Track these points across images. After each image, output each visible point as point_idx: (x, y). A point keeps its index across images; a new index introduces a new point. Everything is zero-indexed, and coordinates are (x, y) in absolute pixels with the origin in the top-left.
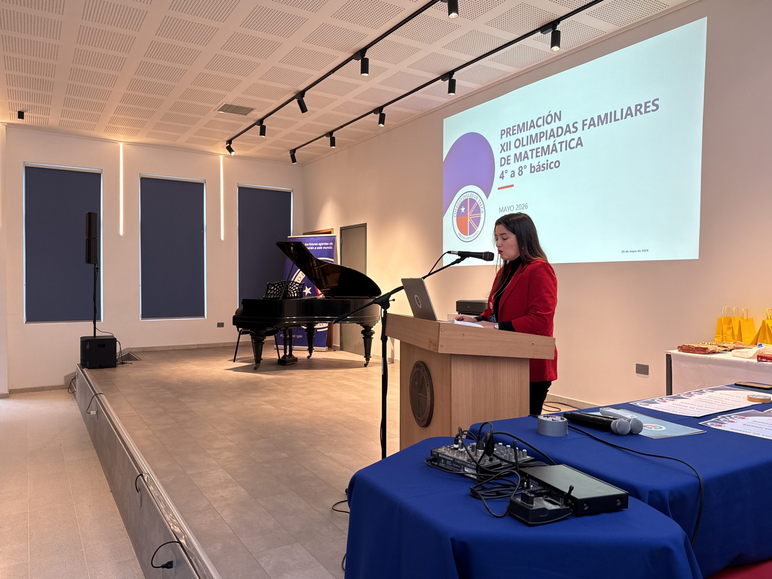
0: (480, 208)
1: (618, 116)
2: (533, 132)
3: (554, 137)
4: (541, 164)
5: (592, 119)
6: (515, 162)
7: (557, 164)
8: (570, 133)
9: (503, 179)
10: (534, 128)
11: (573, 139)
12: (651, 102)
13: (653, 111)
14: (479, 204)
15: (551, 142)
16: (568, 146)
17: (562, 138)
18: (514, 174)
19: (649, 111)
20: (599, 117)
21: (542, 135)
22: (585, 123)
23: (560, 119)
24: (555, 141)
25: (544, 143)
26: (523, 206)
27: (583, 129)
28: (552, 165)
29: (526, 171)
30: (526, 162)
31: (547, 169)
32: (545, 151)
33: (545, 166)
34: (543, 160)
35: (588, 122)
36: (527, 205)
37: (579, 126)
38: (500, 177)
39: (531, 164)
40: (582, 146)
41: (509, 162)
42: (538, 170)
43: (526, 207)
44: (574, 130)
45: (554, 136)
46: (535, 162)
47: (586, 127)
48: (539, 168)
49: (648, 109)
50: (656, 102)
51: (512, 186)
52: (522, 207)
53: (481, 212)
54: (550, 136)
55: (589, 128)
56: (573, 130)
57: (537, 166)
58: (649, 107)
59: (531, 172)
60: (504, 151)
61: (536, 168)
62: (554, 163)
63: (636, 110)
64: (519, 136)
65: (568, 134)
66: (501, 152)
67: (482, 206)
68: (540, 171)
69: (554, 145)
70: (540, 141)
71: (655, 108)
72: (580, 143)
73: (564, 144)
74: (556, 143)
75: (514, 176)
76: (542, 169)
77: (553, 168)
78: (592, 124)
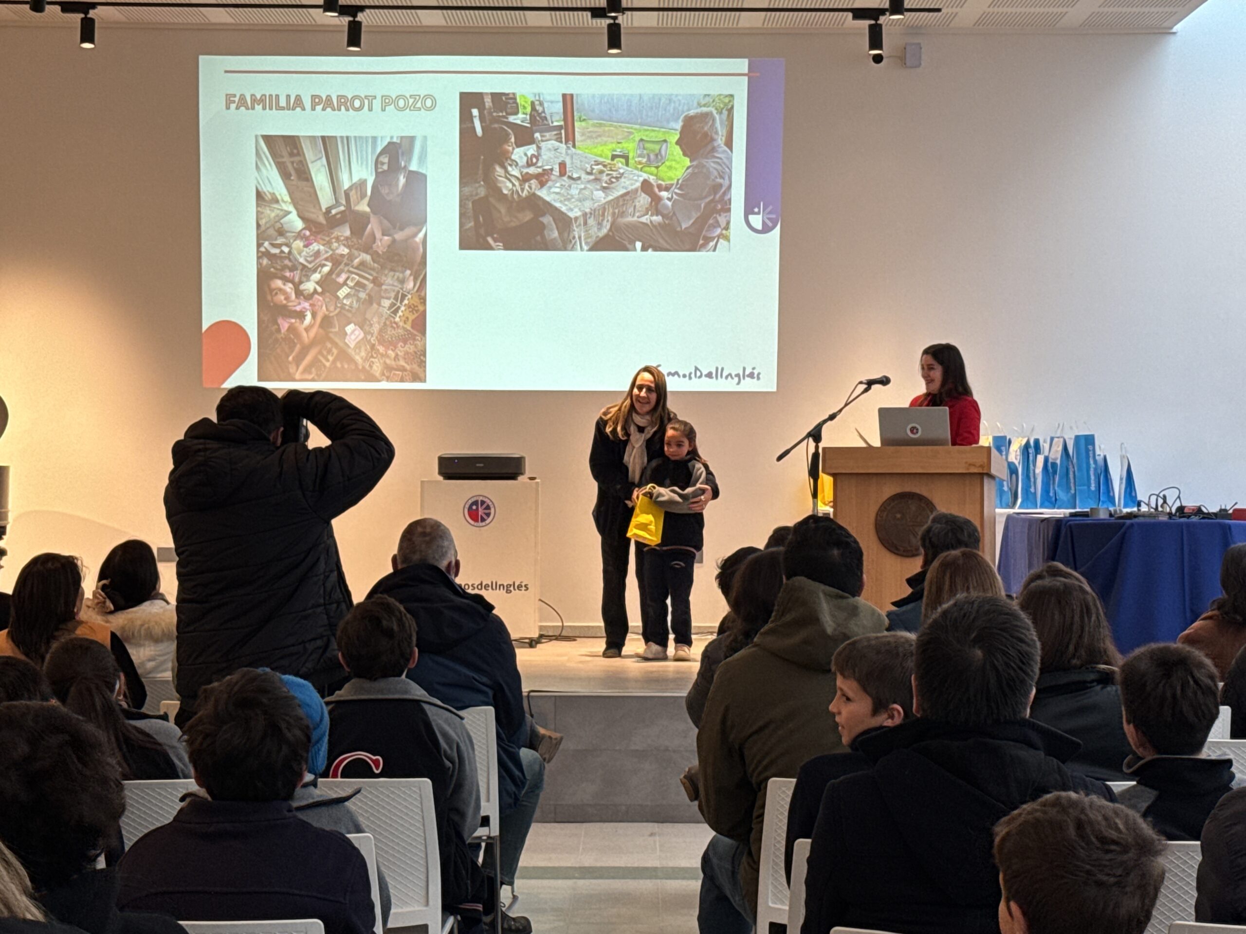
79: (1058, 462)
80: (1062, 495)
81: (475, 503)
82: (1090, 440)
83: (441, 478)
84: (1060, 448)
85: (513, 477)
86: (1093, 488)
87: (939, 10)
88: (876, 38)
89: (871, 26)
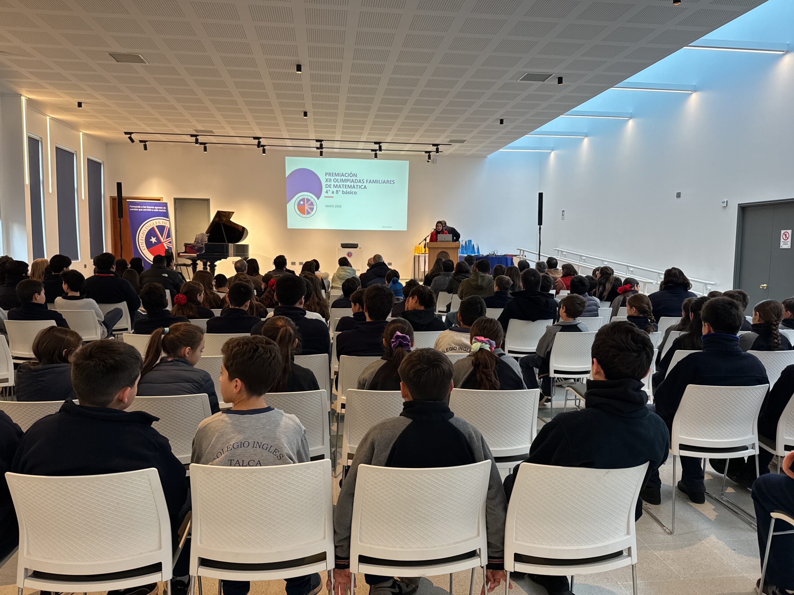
0: (314, 204)
1: (380, 182)
2: (344, 178)
4: (348, 191)
5: (370, 180)
6: (334, 188)
7: (355, 193)
9: (327, 193)
10: (344, 176)
11: (363, 185)
12: (392, 181)
14: (313, 202)
15: (352, 184)
16: (360, 187)
17: (357, 184)
20: (373, 180)
21: (348, 180)
22: (368, 181)
23: (356, 176)
25: (348, 183)
28: (353, 193)
29: (340, 193)
30: (341, 189)
31: (350, 194)
32: (350, 187)
33: (350, 192)
36: (340, 206)
37: (365, 181)
39: (343, 191)
40: (366, 188)
41: (330, 187)
45: (353, 182)
46: (345, 190)
47: (368, 183)
48: (347, 193)
50: (394, 181)
51: (333, 197)
52: (338, 207)
54: (352, 182)
56: (362, 182)
59: (343, 193)
60: (328, 182)
61: (345, 192)
63: (387, 182)
64: (337, 178)
65: (360, 183)
66: (326, 182)
67: (315, 202)
73: (358, 187)
74: (355, 185)
75: (333, 193)
78: (370, 182)
79: (464, 245)
80: (465, 252)
81: (349, 253)
82: (470, 241)
83: (341, 248)
84: (465, 243)
85: (356, 248)
86: (471, 250)
87: (442, 152)
88: (429, 157)
89: (428, 155)
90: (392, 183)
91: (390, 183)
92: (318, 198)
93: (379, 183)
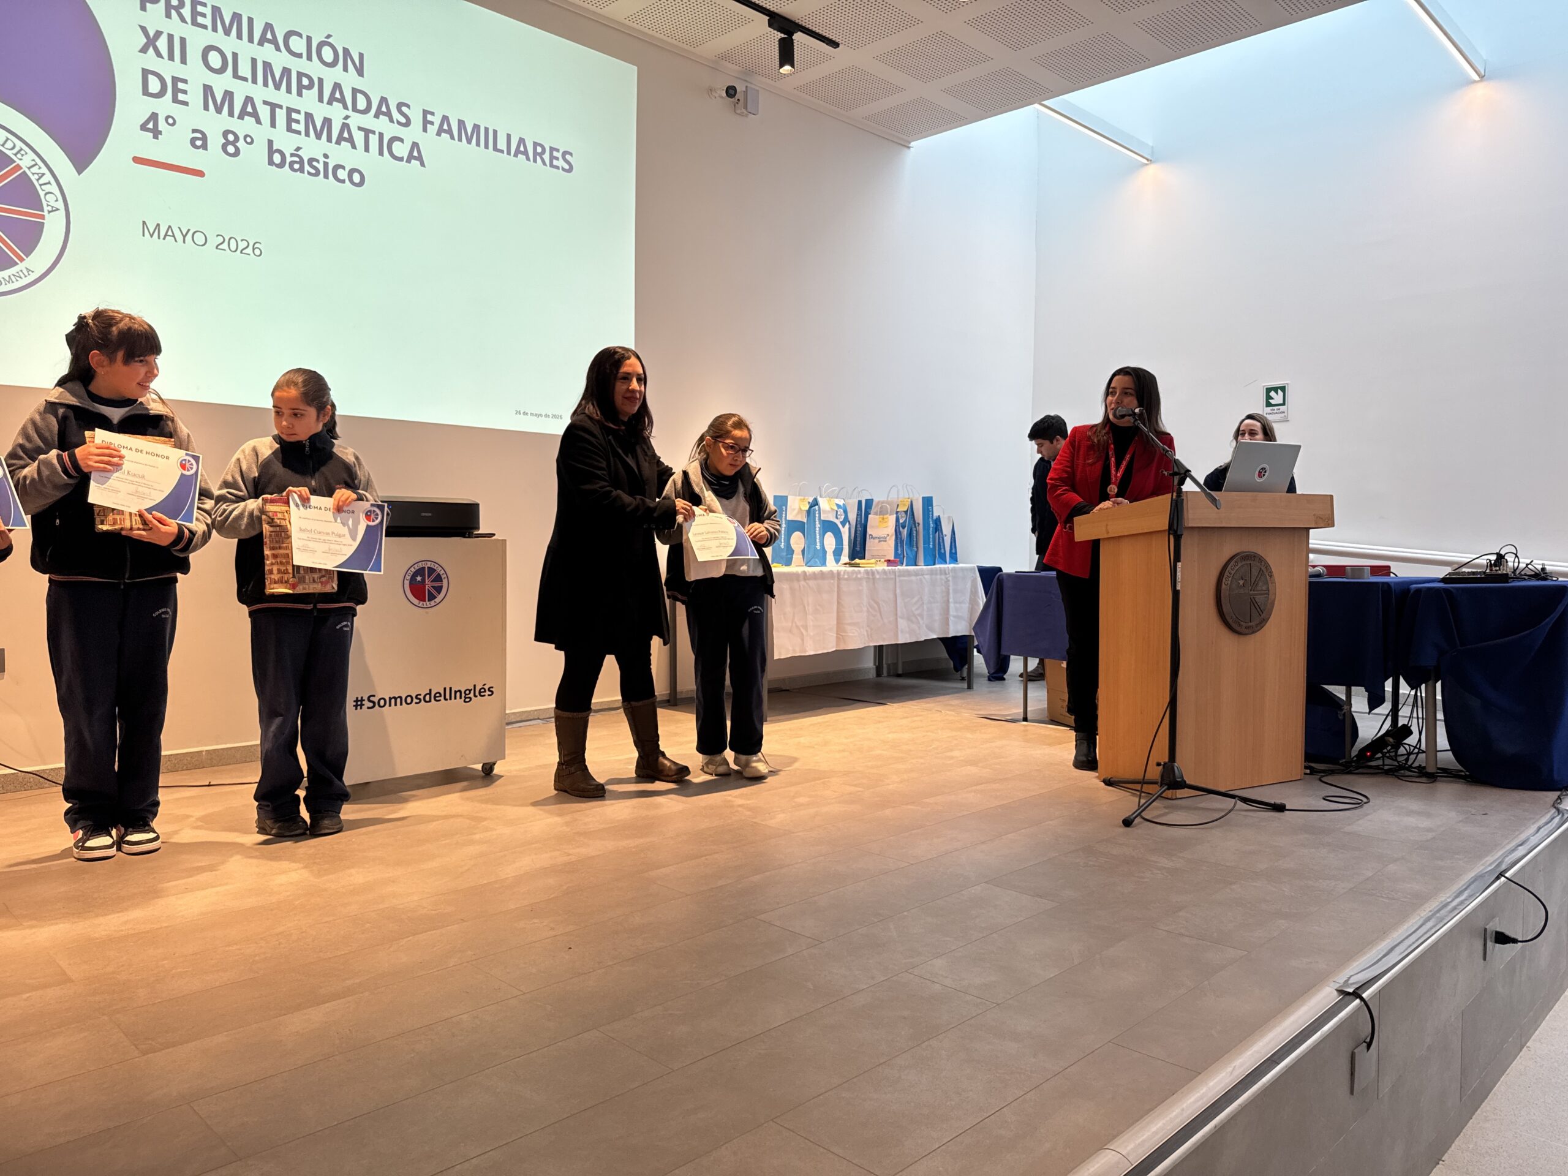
0: (42, 194)
1: (502, 144)
2: (280, 60)
3: (345, 107)
4: (304, 156)
5: (445, 118)
6: (206, 108)
7: (356, 178)
8: (391, 120)
9: (156, 137)
10: (278, 49)
11: (401, 140)
12: (561, 152)
13: (563, 169)
14: (34, 178)
15: (336, 113)
16: (386, 146)
17: (368, 121)
18: (204, 138)
19: (557, 168)
20: (461, 123)
21: (305, 82)
22: (429, 117)
23: (360, 72)
24: (347, 117)
25: (308, 102)
26: (242, 245)
27: (425, 130)
28: (342, 174)
29: (254, 155)
30: (262, 133)
31: (326, 176)
32: (319, 129)
33: (321, 167)
34: (312, 148)
35: (436, 120)
36: (256, 246)
37: (415, 115)
38: (143, 127)
39: (270, 143)
40: (423, 165)
41: (181, 97)
42: (296, 166)
43: (257, 252)
44: (403, 120)
45: (343, 102)
46: (286, 142)
47: (432, 129)
48: (299, 164)
49: (555, 162)
50: (568, 157)
51: (200, 174)
52: (240, 249)
53: (46, 208)
54: (332, 99)
55: (439, 134)
56: (396, 115)
57: (292, 155)
58: (557, 159)
59: (271, 162)
60: (159, 54)
61: (289, 159)
62: (347, 169)
63: (535, 153)
65: (383, 118)
66: (144, 50)
67: (54, 188)
68: (301, 170)
69: (345, 126)
70: (300, 94)
71: (567, 167)
72: (415, 154)
73: (374, 140)
74: (353, 125)
75: (204, 147)
76: (307, 167)
77: (343, 181)
78: (445, 130)
81: (420, 572)
85: (470, 532)
90: (560, 163)
91: (552, 165)
92: (82, 158)
93: (495, 149)
